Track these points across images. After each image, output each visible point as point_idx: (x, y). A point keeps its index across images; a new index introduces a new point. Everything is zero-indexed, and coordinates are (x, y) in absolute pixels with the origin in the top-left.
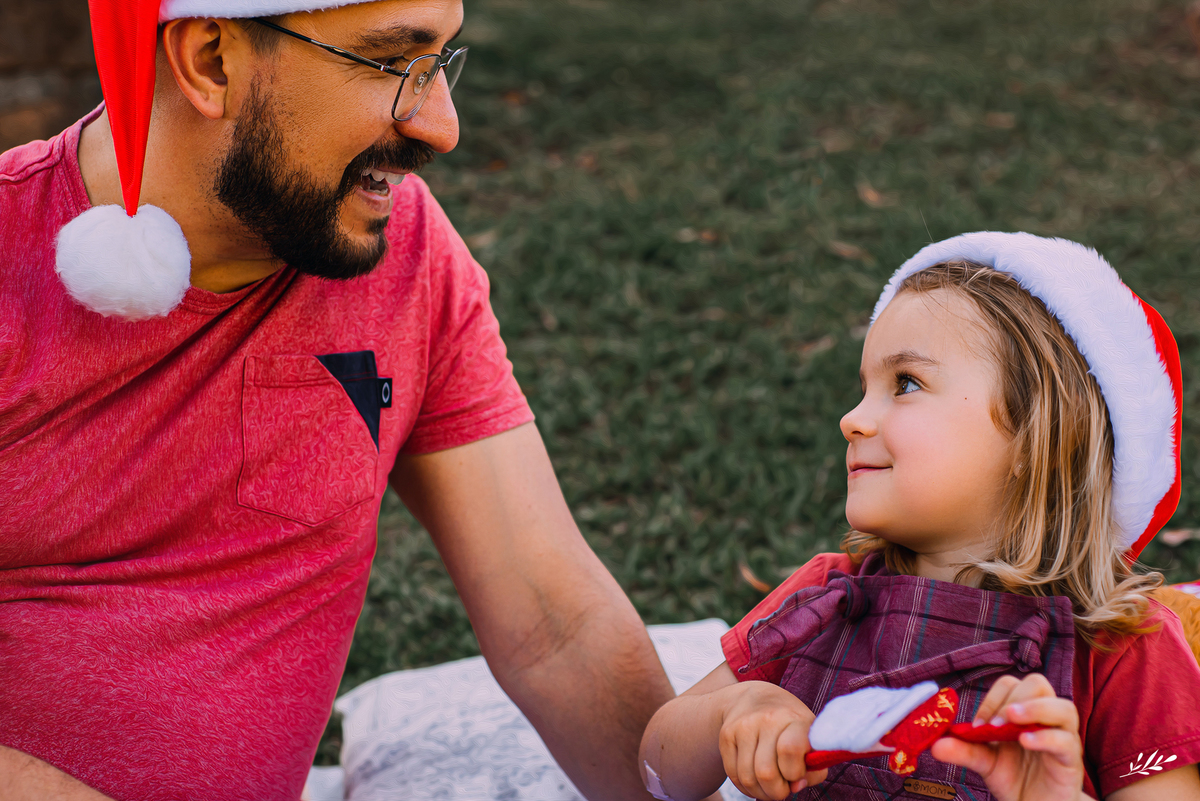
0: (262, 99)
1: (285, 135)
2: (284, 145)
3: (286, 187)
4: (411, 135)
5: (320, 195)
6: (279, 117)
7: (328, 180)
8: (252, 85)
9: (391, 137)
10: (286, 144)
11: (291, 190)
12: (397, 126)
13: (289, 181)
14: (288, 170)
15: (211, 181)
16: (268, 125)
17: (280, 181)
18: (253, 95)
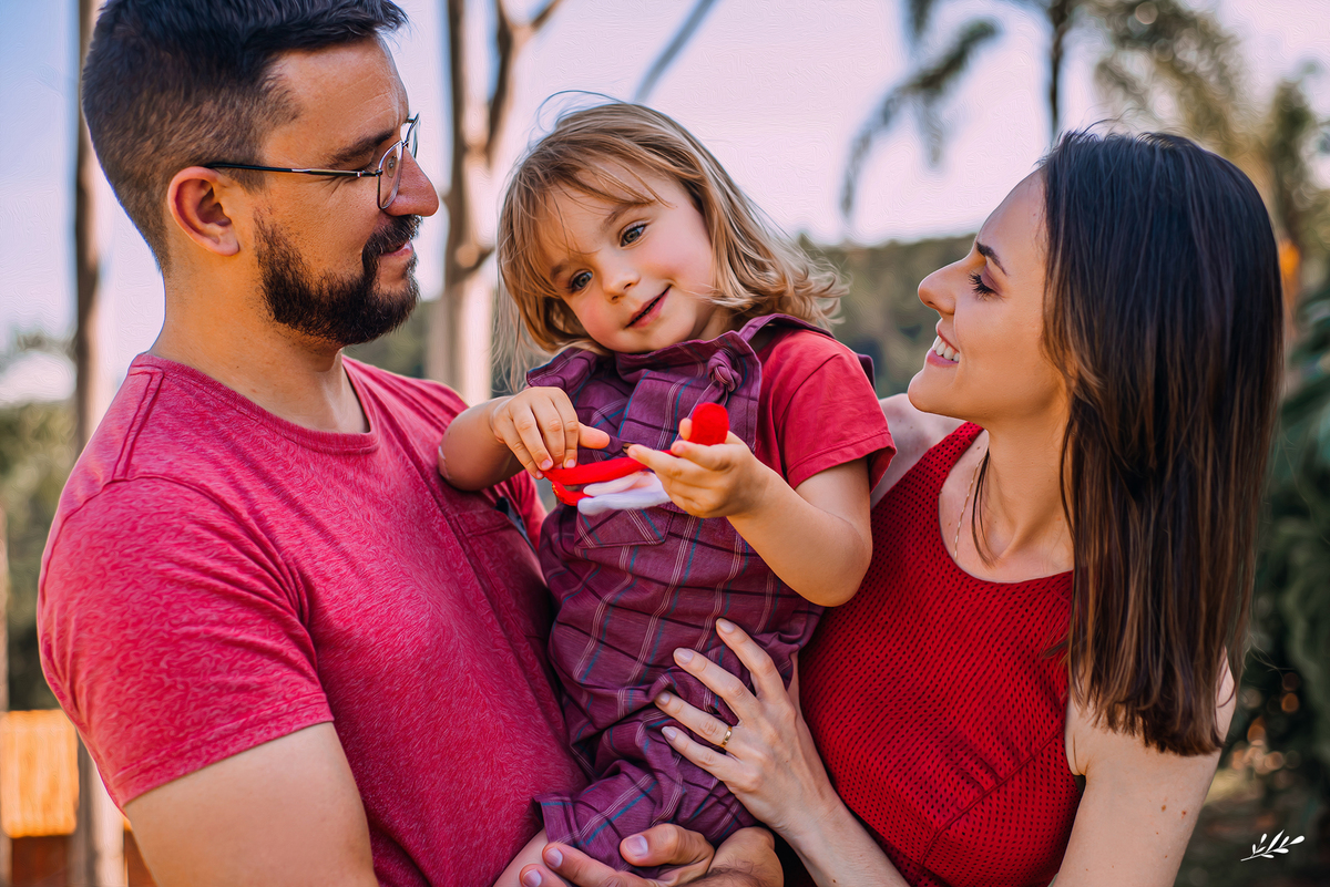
0: (269, 228)
1: (301, 251)
2: (303, 260)
3: (321, 291)
4: (399, 214)
5: (351, 286)
6: (289, 240)
7: (352, 272)
8: (256, 220)
9: (386, 223)
10: (304, 259)
11: (326, 293)
12: (385, 211)
13: (321, 286)
14: (317, 278)
15: (263, 310)
16: (283, 247)
17: (314, 287)
18: (260, 228)
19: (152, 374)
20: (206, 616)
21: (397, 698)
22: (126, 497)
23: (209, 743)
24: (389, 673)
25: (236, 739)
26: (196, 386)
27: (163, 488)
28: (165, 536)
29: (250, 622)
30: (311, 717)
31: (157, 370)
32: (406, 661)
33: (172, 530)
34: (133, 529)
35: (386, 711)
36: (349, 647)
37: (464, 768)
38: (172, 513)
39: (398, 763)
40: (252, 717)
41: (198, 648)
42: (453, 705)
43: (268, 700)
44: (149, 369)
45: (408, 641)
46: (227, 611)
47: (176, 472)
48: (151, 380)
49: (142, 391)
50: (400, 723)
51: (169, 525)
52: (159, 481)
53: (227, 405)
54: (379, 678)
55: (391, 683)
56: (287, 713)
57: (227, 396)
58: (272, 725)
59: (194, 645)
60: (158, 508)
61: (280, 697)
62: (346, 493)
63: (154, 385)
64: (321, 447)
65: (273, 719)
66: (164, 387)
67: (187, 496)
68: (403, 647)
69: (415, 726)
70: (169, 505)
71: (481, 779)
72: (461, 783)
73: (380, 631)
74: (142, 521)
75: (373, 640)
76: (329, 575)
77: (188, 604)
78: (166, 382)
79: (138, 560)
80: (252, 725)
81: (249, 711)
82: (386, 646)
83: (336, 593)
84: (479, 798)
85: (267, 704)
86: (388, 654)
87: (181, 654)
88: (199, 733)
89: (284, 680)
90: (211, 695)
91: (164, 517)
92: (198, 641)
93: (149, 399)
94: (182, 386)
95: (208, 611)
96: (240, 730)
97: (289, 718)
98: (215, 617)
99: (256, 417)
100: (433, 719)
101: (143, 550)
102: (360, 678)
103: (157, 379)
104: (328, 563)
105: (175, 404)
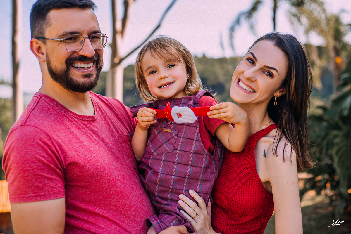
19: (38, 97)
20: (33, 166)
21: (99, 181)
22: (23, 130)
23: (26, 197)
24: (96, 175)
25: (32, 199)
26: (49, 100)
27: (32, 129)
28: (29, 142)
29: (45, 170)
30: (54, 197)
31: (39, 96)
32: (101, 172)
33: (31, 141)
34: (22, 139)
35: (96, 184)
36: (86, 169)
37: (120, 198)
38: (32, 136)
39: (100, 196)
40: (38, 194)
41: (29, 174)
42: (116, 183)
43: (43, 190)
44: (37, 96)
45: (102, 167)
46: (39, 166)
47: (36, 125)
48: (37, 99)
49: (35, 101)
50: (100, 187)
51: (31, 139)
52: (32, 127)
53: (56, 106)
54: (94, 176)
55: (97, 177)
56: (47, 195)
57: (57, 104)
58: (42, 197)
59: (28, 173)
60: (29, 134)
61: (47, 190)
62: (87, 129)
63: (38, 100)
64: (80, 118)
65: (43, 196)
66: (40, 100)
67: (38, 131)
68: (100, 168)
69: (104, 187)
70: (32, 134)
71: (125, 201)
72: (119, 202)
73: (94, 165)
74: (25, 137)
75: (92, 167)
76: (80, 151)
77: (30, 162)
78: (41, 99)
79: (21, 147)
80: (37, 196)
81: (38, 192)
82: (96, 168)
83: (82, 156)
84: (125, 206)
85: (43, 191)
86: (96, 170)
87: (25, 174)
88: (24, 194)
89: (50, 186)
90: (29, 186)
91: (30, 137)
92: (30, 172)
93: (36, 103)
94: (45, 100)
95: (34, 165)
96: (34, 196)
97: (47, 196)
98: (35, 167)
99: (64, 109)
100: (110, 186)
101: (23, 145)
102: (89, 176)
103: (39, 98)
104: (79, 148)
105: (42, 105)
